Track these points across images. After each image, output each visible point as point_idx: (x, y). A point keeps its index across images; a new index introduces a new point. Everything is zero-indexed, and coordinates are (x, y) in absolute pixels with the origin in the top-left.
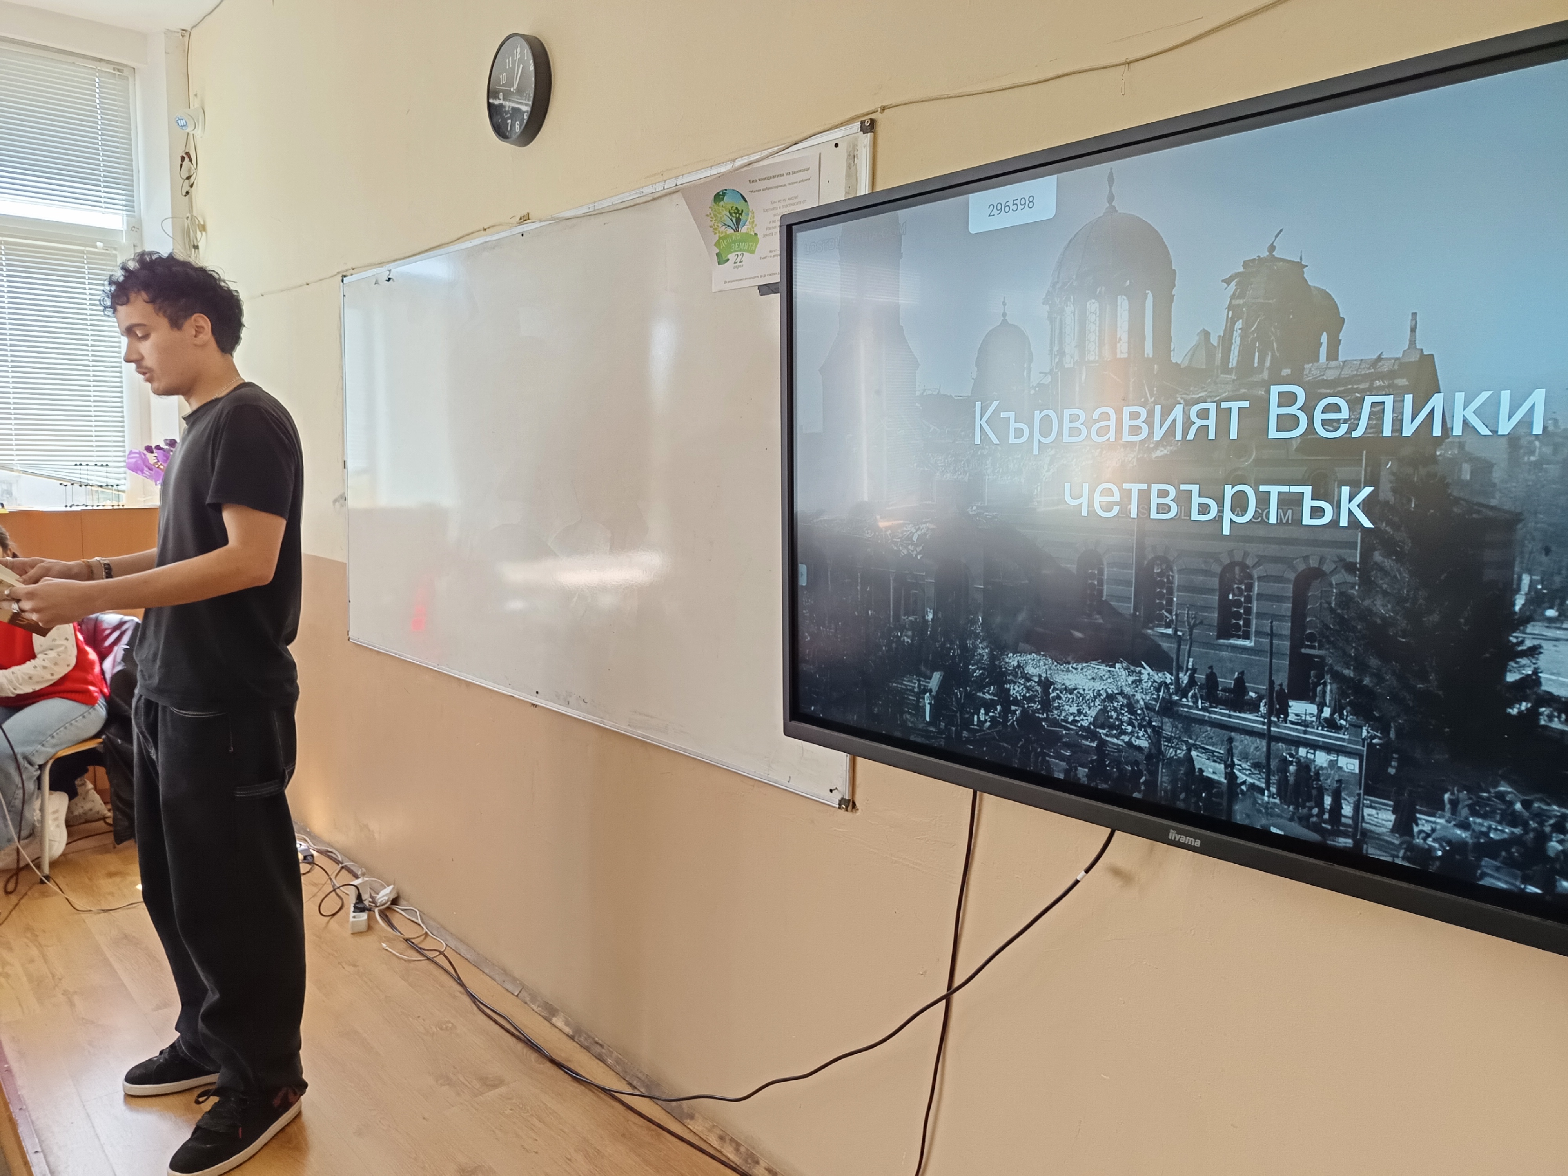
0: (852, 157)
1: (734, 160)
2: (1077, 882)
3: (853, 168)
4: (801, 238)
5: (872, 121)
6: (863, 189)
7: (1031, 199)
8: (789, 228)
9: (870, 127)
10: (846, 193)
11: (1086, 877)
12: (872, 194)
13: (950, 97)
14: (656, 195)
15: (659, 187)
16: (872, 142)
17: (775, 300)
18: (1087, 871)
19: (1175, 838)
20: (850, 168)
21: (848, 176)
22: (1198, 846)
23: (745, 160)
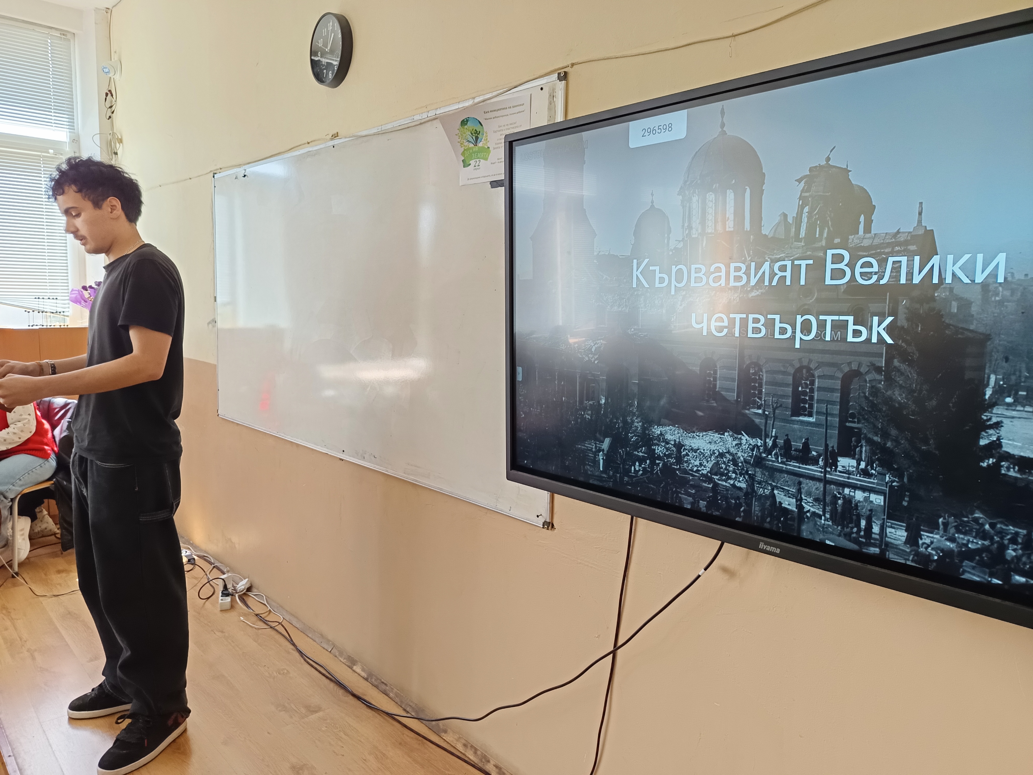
0: (552, 96)
1: (474, 98)
2: (699, 576)
3: (553, 104)
4: (519, 150)
5: (565, 73)
6: (560, 118)
7: (670, 125)
8: (511, 143)
9: (564, 77)
10: (548, 120)
11: (705, 573)
12: (566, 121)
13: (617, 58)
14: (422, 121)
15: (425, 116)
16: (565, 87)
17: (501, 191)
18: (706, 569)
19: (763, 547)
20: (551, 104)
21: (549, 109)
22: (779, 553)
23: (481, 98)
